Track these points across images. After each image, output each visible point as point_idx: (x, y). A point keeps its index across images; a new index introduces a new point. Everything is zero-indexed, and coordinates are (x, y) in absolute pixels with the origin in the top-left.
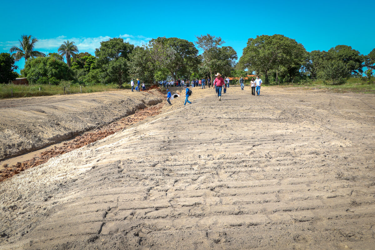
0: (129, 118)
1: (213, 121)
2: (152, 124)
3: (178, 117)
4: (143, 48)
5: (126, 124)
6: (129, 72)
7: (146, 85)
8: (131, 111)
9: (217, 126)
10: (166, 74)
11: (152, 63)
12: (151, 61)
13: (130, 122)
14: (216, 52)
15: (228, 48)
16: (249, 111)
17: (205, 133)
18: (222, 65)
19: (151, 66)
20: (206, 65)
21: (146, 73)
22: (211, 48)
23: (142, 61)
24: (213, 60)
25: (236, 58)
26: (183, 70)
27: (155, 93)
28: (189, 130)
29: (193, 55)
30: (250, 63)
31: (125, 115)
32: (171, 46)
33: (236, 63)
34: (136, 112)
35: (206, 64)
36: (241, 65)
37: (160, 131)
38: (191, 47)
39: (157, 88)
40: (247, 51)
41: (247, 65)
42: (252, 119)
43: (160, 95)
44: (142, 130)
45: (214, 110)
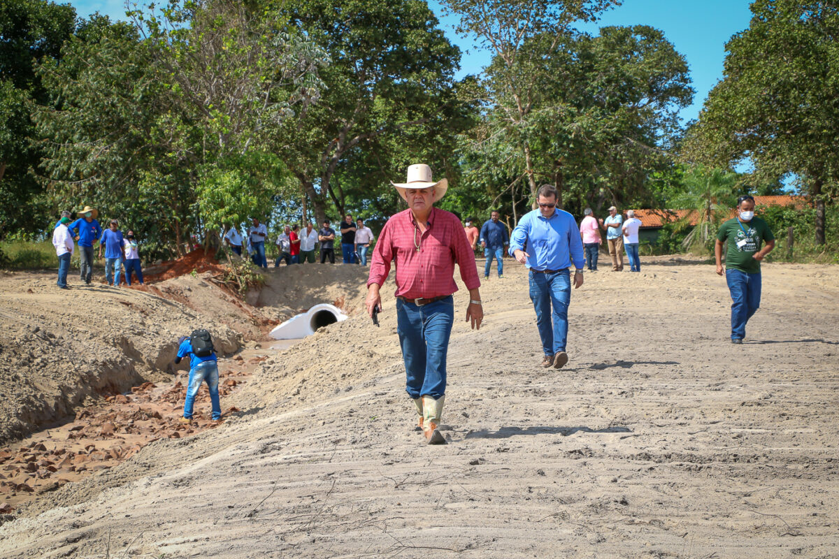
0: (33, 451)
1: (542, 473)
2: (177, 484)
3: (336, 442)
4: (133, 30)
5: (17, 488)
6: (41, 172)
7: (146, 253)
8: (47, 406)
9: (570, 501)
10: (269, 186)
11: (187, 121)
12: (176, 110)
13: (43, 471)
14: (563, 60)
15: (639, 37)
16: (764, 414)
17: (500, 542)
18: (598, 136)
19: (177, 135)
20: (501, 138)
21: (149, 183)
22: (538, 38)
23: (126, 106)
24: (548, 110)
25: (685, 96)
26: (370, 164)
27: (197, 297)
28: (401, 522)
29: (431, 75)
30: (766, 128)
31: (11, 432)
32: (299, 23)
33: (682, 124)
34: (79, 411)
35: (502, 131)
36: (711, 137)
37: (227, 533)
38: (416, 27)
39: (214, 270)
40: (749, 54)
41: (751, 136)
42: (779, 464)
43: (232, 309)
44: (117, 526)
45: (550, 405)
